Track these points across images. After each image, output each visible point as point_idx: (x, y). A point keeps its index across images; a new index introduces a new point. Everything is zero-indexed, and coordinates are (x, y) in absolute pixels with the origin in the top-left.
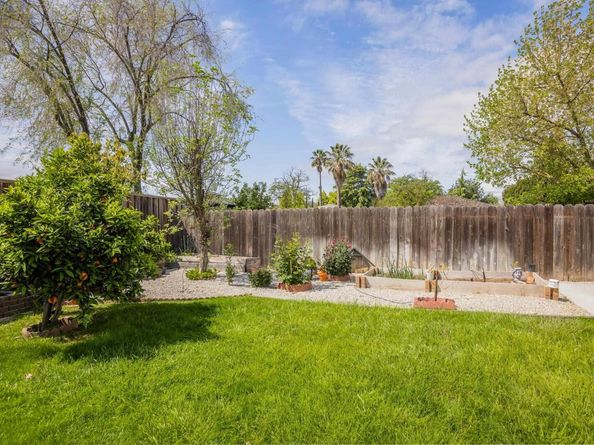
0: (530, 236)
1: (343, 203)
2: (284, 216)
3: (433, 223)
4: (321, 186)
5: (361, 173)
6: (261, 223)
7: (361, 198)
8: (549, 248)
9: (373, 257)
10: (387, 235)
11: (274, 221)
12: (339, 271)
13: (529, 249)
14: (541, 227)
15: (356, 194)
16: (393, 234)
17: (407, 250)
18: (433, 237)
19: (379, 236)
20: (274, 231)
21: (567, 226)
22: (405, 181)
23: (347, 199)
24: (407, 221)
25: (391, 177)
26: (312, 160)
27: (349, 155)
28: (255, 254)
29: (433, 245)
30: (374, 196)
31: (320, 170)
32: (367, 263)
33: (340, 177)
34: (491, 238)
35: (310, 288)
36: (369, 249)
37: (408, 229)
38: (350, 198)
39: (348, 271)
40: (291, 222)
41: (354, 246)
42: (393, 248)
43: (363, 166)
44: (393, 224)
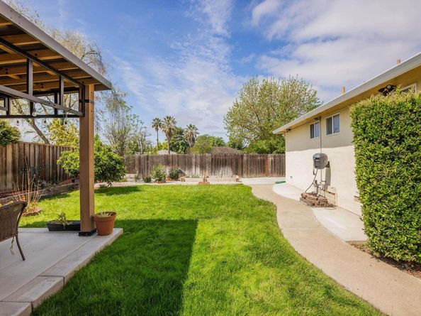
0: (237, 164)
1: (171, 149)
2: (152, 157)
3: (207, 160)
4: (158, 139)
5: (181, 132)
6: (142, 160)
7: (181, 147)
8: (242, 168)
9: (186, 172)
10: (191, 164)
11: (148, 159)
12: (174, 177)
13: (237, 168)
14: (240, 161)
15: (178, 144)
16: (194, 164)
17: (198, 169)
18: (207, 165)
19: (188, 164)
20: (148, 163)
21: (247, 160)
22: (204, 138)
23: (173, 147)
24: (199, 159)
25: (197, 135)
26: (152, 124)
27: (174, 123)
28: (139, 173)
29: (207, 168)
30: (188, 145)
31: (157, 129)
32: (184, 175)
33: (169, 134)
34: (226, 165)
35: (165, 182)
36: (185, 170)
37: (199, 162)
38: (175, 146)
39: (178, 177)
40: (155, 160)
41: (179, 168)
42: (194, 169)
43: (182, 128)
44: (194, 160)
